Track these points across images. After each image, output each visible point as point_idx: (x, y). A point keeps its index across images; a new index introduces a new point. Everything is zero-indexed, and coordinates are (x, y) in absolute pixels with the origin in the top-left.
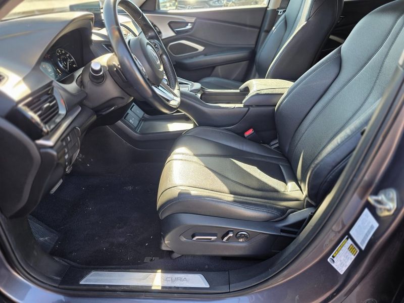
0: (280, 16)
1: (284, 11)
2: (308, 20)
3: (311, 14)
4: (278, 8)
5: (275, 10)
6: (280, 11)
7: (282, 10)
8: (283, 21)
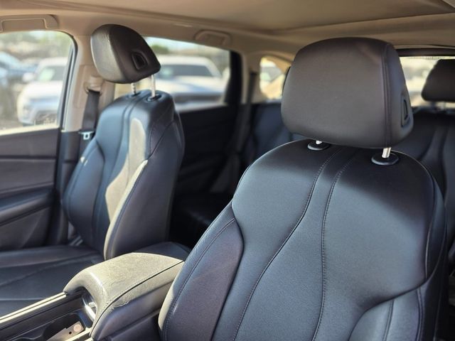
0: (87, 142)
1: (93, 135)
2: (148, 157)
3: (152, 149)
4: (81, 131)
5: (76, 133)
6: (85, 134)
7: (89, 133)
8: (96, 150)
